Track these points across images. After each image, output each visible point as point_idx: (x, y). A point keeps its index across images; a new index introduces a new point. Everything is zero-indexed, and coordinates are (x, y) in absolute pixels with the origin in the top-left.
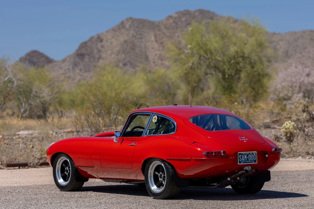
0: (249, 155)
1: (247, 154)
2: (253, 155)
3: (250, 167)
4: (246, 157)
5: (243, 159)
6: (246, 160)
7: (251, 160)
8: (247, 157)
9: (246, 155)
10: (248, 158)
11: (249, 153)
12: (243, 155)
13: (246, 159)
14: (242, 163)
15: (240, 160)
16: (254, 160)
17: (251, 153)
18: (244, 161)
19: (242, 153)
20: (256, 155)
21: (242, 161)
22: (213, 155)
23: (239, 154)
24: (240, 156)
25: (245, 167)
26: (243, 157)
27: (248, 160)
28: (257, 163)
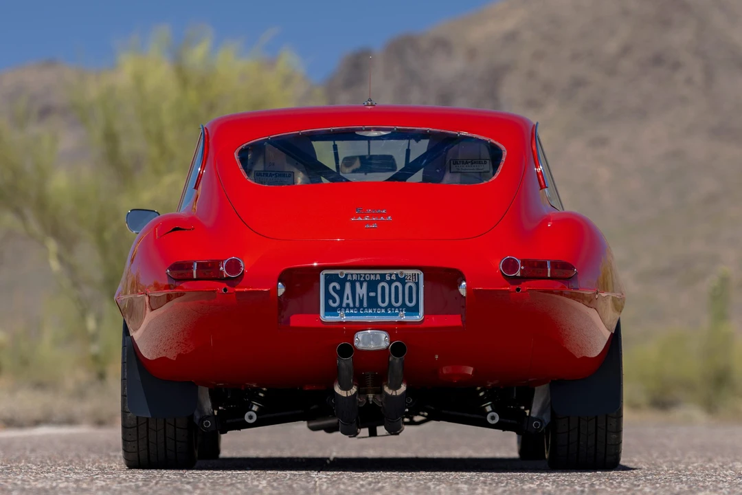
0: (379, 282)
1: (373, 277)
2: (404, 284)
3: (384, 336)
4: (362, 291)
5: (345, 301)
6: (365, 304)
7: (390, 305)
8: (369, 291)
9: (365, 285)
10: (372, 294)
11: (383, 276)
12: (348, 285)
13: (361, 301)
14: (342, 317)
15: (331, 302)
16: (404, 305)
17: (394, 277)
18: (354, 307)
19: (342, 274)
20: (417, 284)
21: (340, 307)
22: (195, 276)
23: (329, 279)
24: (334, 288)
25: (359, 336)
26: (348, 290)
27: (373, 303)
28: (419, 317)
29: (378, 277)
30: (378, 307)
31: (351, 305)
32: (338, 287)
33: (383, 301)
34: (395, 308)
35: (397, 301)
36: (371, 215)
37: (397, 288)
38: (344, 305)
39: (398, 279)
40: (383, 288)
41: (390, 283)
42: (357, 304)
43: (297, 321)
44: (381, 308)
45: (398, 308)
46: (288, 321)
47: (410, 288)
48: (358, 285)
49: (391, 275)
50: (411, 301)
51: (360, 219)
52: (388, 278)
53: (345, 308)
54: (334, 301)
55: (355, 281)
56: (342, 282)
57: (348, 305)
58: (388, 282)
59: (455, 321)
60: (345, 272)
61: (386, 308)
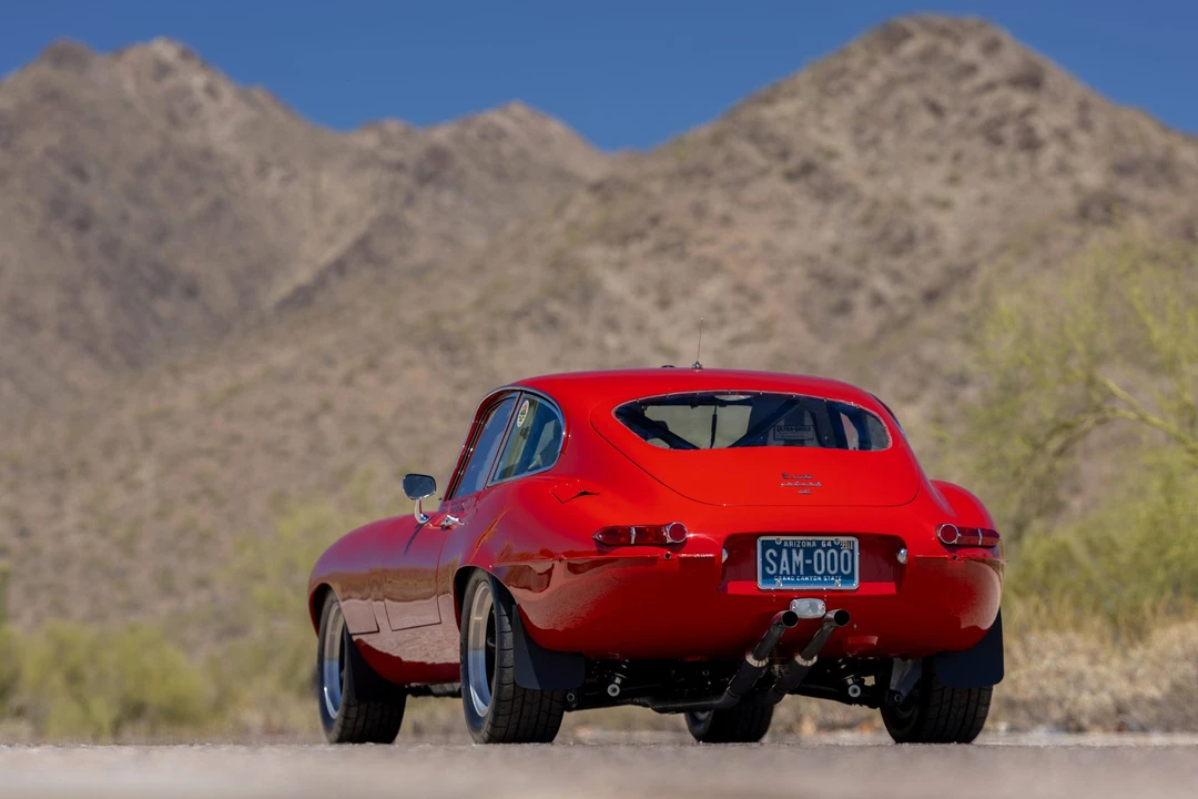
0: (814, 549)
1: (809, 544)
2: (839, 551)
3: (821, 605)
4: (798, 558)
5: (782, 568)
6: (802, 572)
7: (826, 573)
8: (805, 558)
9: (801, 552)
10: (808, 562)
11: (819, 543)
12: (785, 552)
13: (798, 569)
14: (779, 584)
15: (768, 569)
16: (840, 573)
17: (829, 544)
18: (791, 575)
19: (778, 540)
20: (852, 551)
21: (777, 574)
22: (633, 542)
23: (766, 545)
24: (771, 555)
25: (796, 602)
26: (785, 557)
27: (809, 570)
28: (855, 585)
29: (814, 544)
30: (814, 574)
31: (788, 573)
32: (775, 554)
33: (819, 569)
34: (831, 575)
35: (833, 569)
36: (801, 481)
37: (832, 555)
38: (781, 572)
39: (834, 546)
40: (819, 555)
41: (826, 550)
42: (794, 572)
43: (734, 588)
44: (818, 575)
45: (834, 575)
46: (725, 588)
47: (846, 555)
48: (794, 552)
49: (827, 542)
50: (846, 569)
51: (789, 484)
52: (824, 545)
53: (782, 576)
54: (772, 569)
55: (792, 548)
56: (779, 549)
57: (785, 572)
58: (824, 549)
59: (889, 588)
60: (782, 538)
61: (822, 576)
